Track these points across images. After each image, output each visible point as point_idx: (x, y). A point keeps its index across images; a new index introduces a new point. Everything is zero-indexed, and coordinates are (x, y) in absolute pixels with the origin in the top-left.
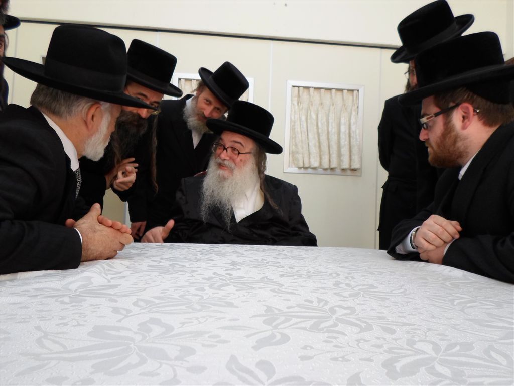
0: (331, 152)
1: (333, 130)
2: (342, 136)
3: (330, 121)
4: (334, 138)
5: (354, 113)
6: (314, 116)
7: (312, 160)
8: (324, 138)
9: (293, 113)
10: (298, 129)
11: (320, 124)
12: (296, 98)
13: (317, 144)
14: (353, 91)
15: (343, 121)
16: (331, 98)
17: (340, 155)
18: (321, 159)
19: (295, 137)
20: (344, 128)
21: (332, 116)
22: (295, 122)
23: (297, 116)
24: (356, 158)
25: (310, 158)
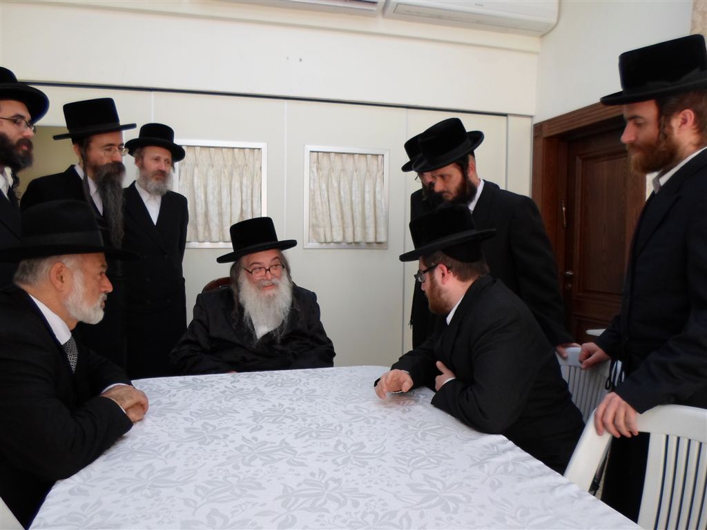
0: (355, 224)
1: (357, 199)
2: (367, 206)
3: (354, 189)
4: (358, 209)
5: (379, 180)
6: (335, 185)
7: (335, 233)
8: (347, 209)
9: (312, 182)
10: (318, 200)
11: (342, 193)
12: (315, 165)
13: (340, 217)
14: (377, 155)
15: (367, 189)
16: (354, 162)
17: (364, 227)
18: (344, 231)
19: (315, 209)
20: (368, 197)
21: (355, 183)
22: (314, 192)
23: (317, 185)
24: (382, 230)
25: (332, 231)
